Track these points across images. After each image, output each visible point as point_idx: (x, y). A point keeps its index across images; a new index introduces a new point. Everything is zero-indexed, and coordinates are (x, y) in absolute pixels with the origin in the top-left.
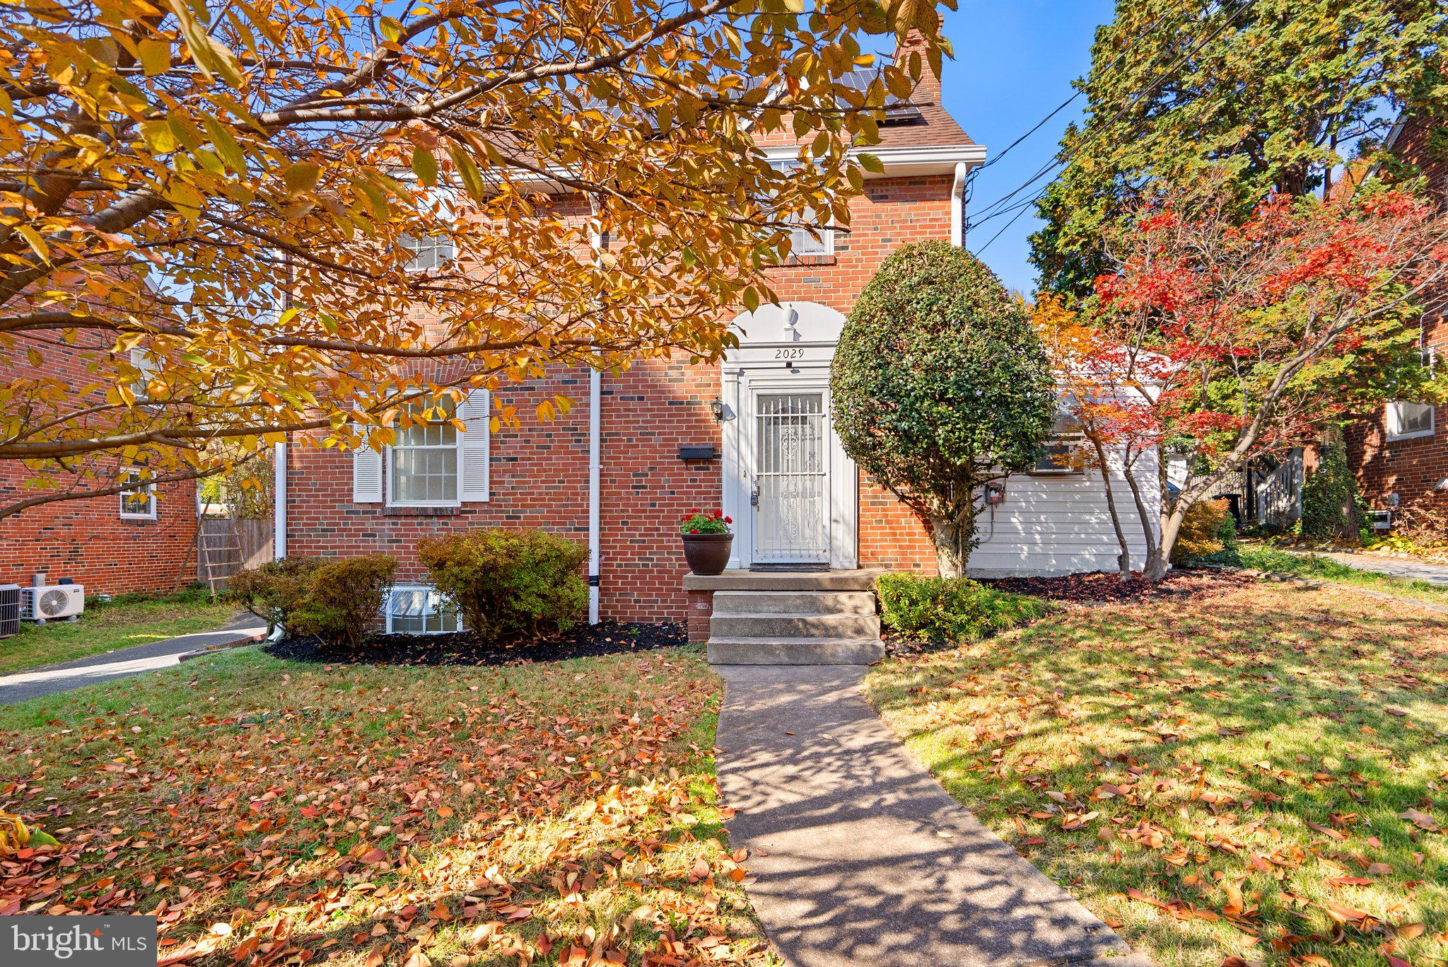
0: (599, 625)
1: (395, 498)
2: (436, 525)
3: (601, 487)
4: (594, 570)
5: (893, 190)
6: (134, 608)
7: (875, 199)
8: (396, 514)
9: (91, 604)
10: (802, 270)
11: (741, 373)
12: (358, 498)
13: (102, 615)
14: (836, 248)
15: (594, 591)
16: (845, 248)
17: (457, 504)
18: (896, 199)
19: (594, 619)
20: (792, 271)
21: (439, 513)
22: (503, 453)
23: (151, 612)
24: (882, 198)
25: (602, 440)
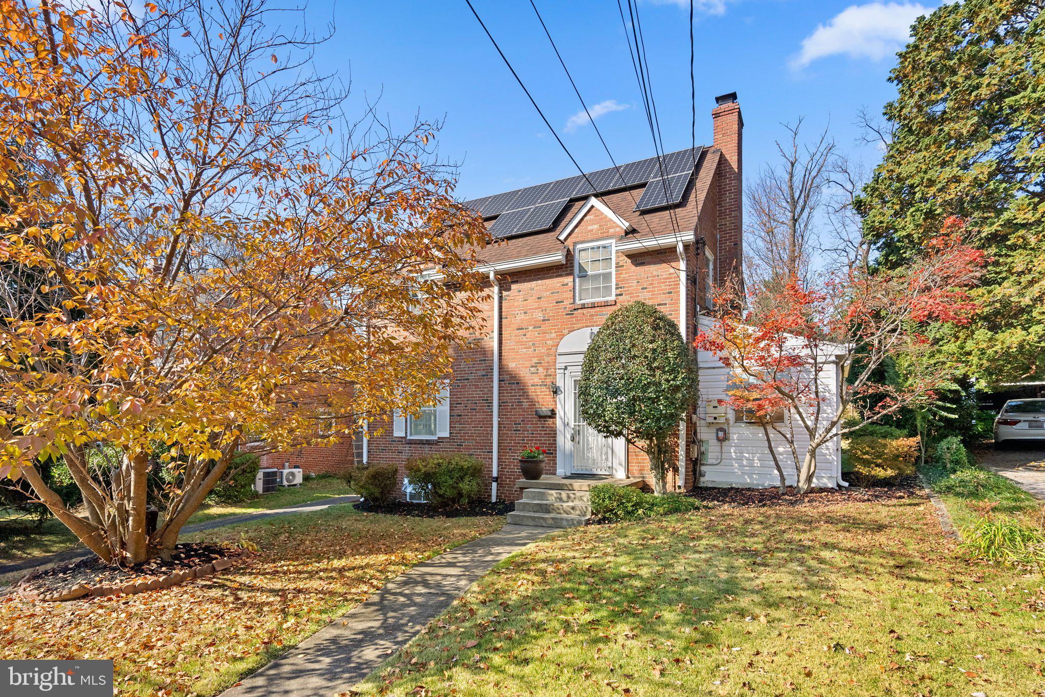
0: (496, 502)
1: (411, 435)
2: (427, 448)
3: (499, 430)
4: (495, 474)
5: (648, 259)
6: (323, 482)
7: (637, 265)
8: (411, 442)
9: (306, 478)
10: (598, 309)
11: (566, 368)
12: (396, 434)
13: (309, 485)
14: (617, 295)
15: (494, 485)
16: (621, 295)
17: (435, 438)
18: (649, 263)
19: (494, 499)
20: (594, 310)
21: (428, 442)
22: (456, 412)
23: (330, 483)
24: (642, 264)
25: (500, 406)
